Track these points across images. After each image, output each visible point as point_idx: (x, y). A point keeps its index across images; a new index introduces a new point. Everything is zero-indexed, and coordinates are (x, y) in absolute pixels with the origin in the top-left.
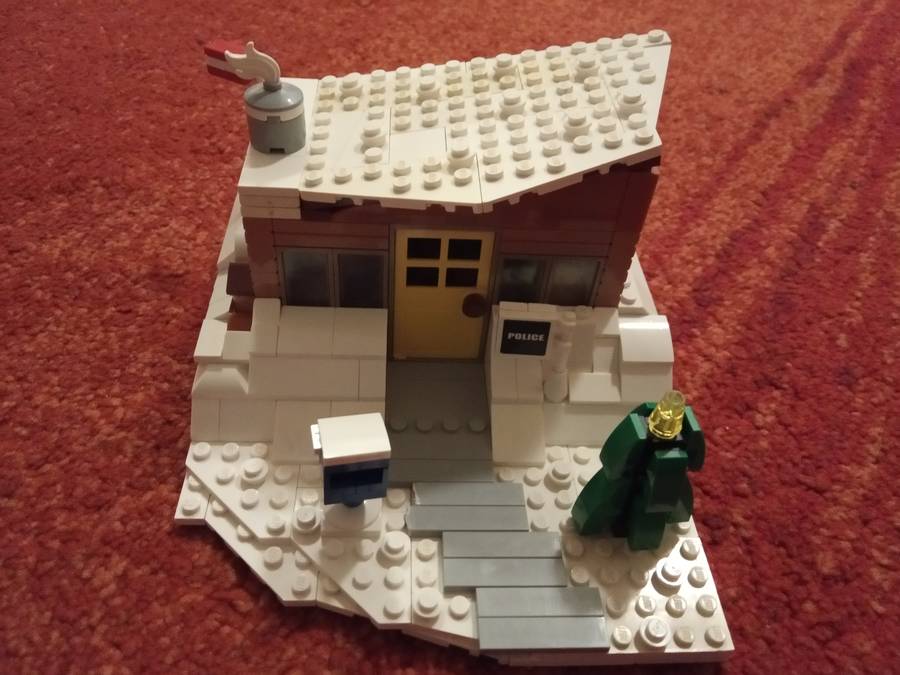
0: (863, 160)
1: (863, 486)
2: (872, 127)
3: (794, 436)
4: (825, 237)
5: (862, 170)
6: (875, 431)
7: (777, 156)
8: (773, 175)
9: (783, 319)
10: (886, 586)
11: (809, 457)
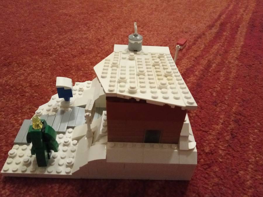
0: (223, 48)
1: (218, 130)
2: (226, 39)
3: (200, 119)
4: (211, 68)
5: (222, 51)
6: (222, 116)
7: (200, 48)
8: (198, 53)
9: (199, 89)
10: (223, 154)
11: (204, 124)
